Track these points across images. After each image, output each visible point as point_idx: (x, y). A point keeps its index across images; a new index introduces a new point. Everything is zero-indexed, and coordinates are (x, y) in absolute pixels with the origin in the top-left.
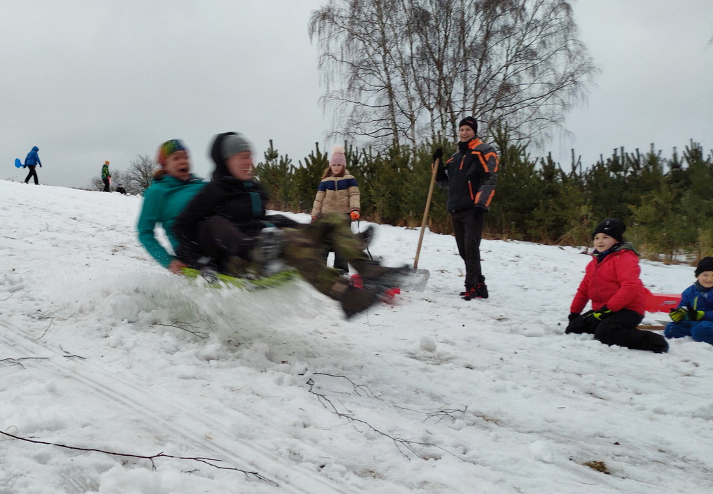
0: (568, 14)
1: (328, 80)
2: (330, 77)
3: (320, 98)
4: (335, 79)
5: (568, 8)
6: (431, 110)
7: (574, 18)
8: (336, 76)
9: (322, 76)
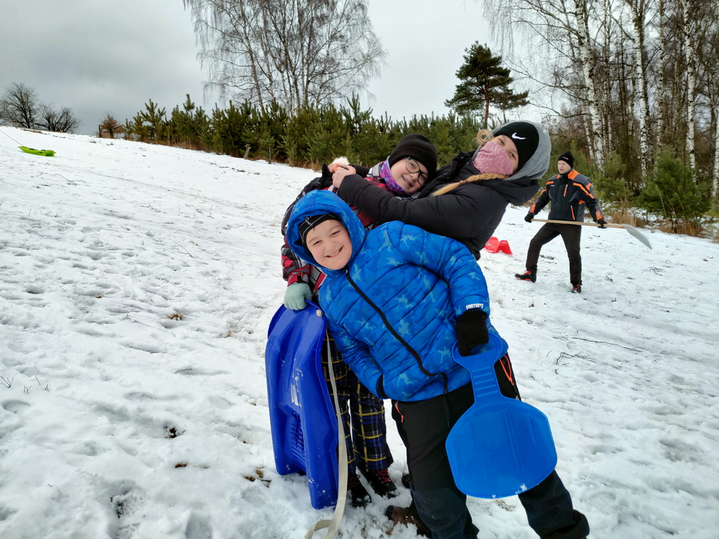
0: (363, 12)
1: (204, 40)
2: (205, 39)
3: (198, 54)
4: (209, 41)
5: (363, 7)
6: (282, 72)
7: (368, 15)
8: (210, 39)
9: (199, 37)
